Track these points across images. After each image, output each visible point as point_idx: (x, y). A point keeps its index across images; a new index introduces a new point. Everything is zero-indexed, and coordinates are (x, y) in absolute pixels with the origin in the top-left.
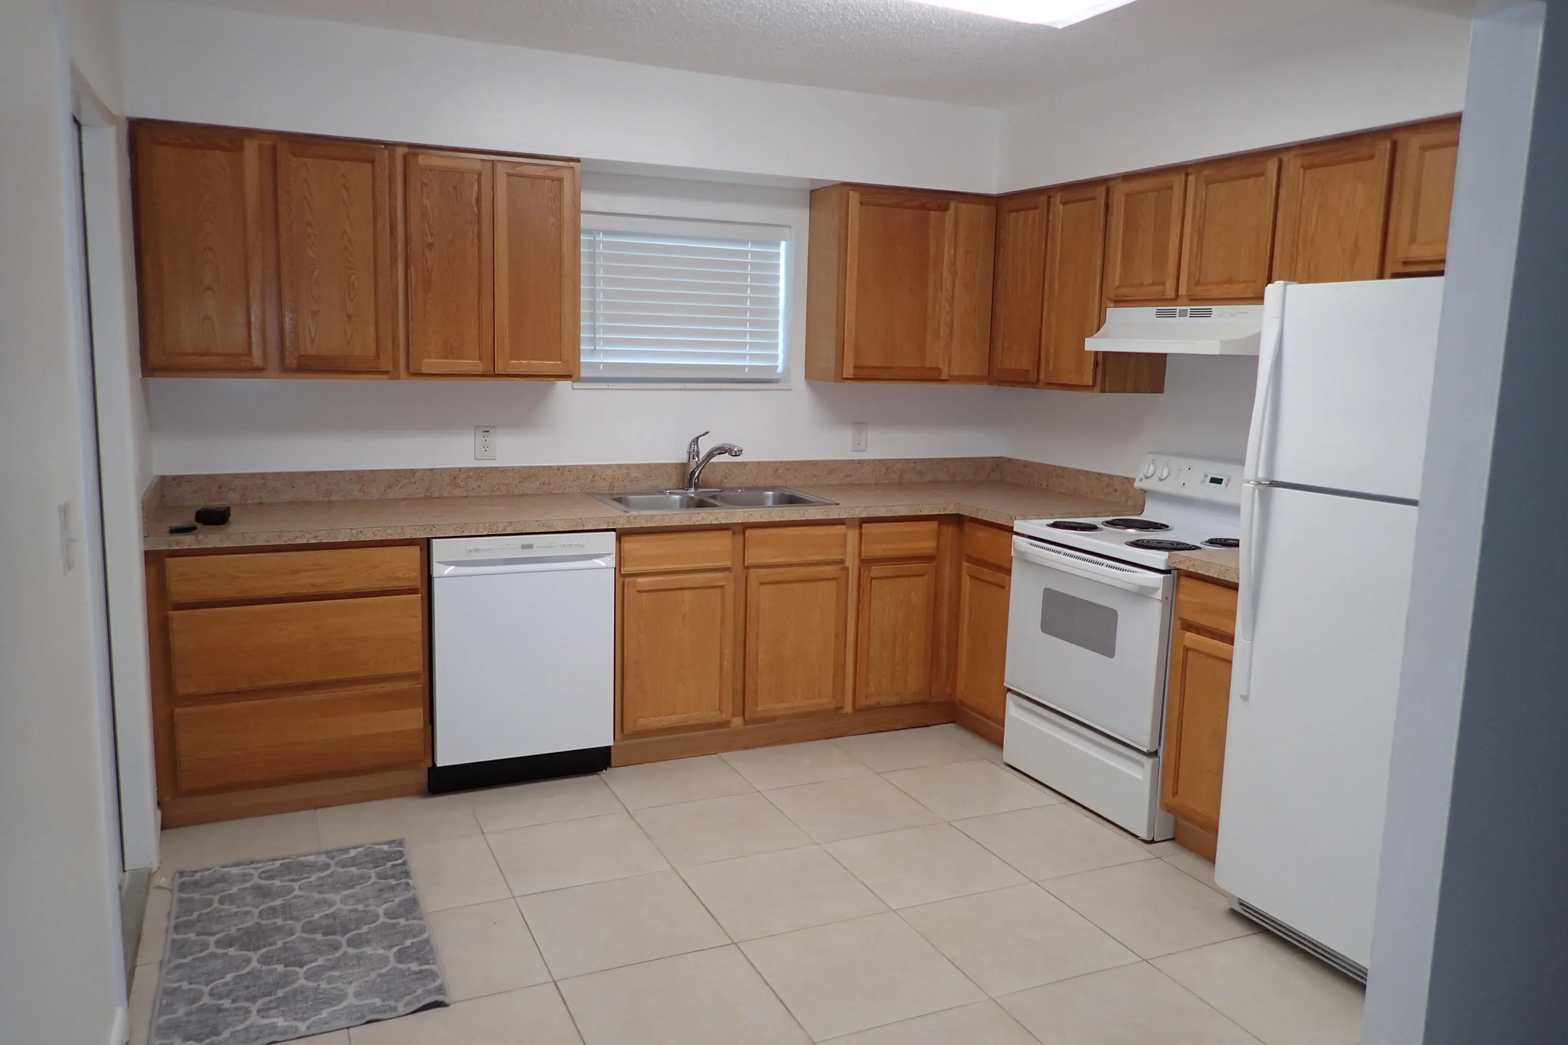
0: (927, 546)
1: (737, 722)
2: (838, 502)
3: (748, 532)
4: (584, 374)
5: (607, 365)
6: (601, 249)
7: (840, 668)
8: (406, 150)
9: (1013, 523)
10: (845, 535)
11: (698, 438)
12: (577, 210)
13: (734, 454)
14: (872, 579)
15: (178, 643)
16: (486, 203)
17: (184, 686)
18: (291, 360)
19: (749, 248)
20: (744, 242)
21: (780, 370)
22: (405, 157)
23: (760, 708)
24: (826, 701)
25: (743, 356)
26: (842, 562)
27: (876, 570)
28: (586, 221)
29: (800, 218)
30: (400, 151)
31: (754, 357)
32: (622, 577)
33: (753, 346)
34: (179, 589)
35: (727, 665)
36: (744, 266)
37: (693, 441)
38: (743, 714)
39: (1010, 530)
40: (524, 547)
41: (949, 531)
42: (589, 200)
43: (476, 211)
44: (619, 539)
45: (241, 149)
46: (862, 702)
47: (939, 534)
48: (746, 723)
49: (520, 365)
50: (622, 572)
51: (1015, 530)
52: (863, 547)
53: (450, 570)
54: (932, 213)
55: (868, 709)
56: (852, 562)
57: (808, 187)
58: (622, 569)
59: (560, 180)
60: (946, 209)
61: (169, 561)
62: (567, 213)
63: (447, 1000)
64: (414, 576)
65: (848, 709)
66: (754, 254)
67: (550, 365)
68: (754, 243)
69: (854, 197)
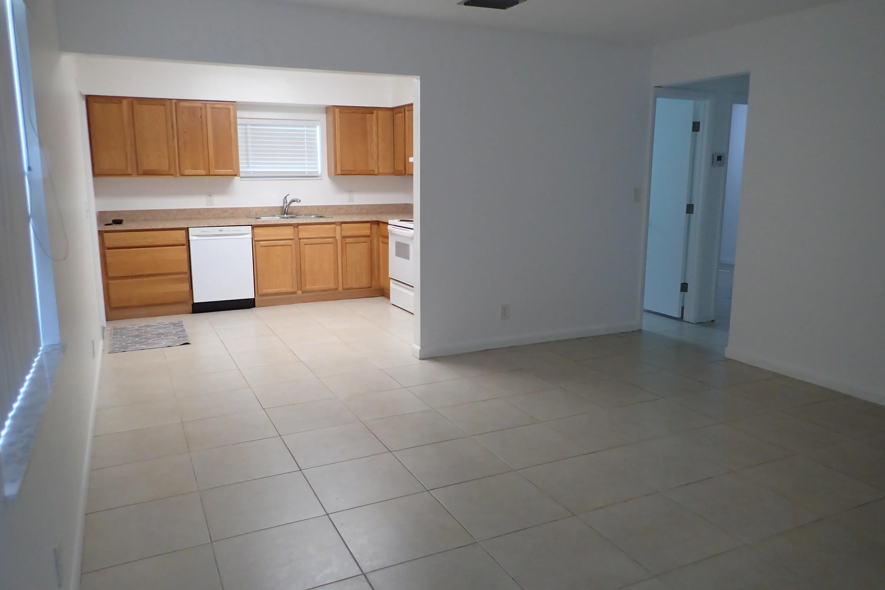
0: (367, 232)
1: (299, 292)
2: (332, 217)
3: (299, 227)
4: (241, 175)
5: (253, 172)
6: (249, 131)
7: (336, 275)
8: (175, 101)
9: (388, 221)
10: (335, 228)
11: (286, 197)
12: (235, 118)
13: (299, 201)
14: (346, 243)
15: (109, 260)
16: (204, 118)
17: (111, 274)
18: (141, 172)
19: (305, 128)
20: (303, 126)
21: (319, 172)
22: (176, 103)
23: (307, 287)
24: (332, 286)
25: (305, 168)
26: (335, 237)
27: (348, 240)
28: (239, 121)
29: (323, 117)
30: (174, 101)
31: (309, 168)
32: (254, 241)
33: (308, 164)
34: (109, 243)
35: (294, 272)
36: (303, 135)
37: (285, 198)
38: (301, 290)
39: (387, 223)
40: (220, 231)
41: (375, 227)
42: (239, 114)
43: (201, 120)
44: (252, 229)
45: (121, 103)
46: (346, 287)
47: (371, 229)
48: (303, 293)
49: (217, 171)
50: (255, 240)
51: (389, 223)
52: (342, 232)
53: (195, 238)
54: (368, 115)
55: (348, 289)
56: (338, 237)
57: (325, 107)
58: (255, 239)
59: (229, 109)
60: (373, 113)
61: (105, 234)
62: (232, 120)
63: (190, 343)
64: (184, 241)
65: (340, 289)
66: (307, 131)
67: (229, 171)
68: (307, 126)
69: (337, 110)
